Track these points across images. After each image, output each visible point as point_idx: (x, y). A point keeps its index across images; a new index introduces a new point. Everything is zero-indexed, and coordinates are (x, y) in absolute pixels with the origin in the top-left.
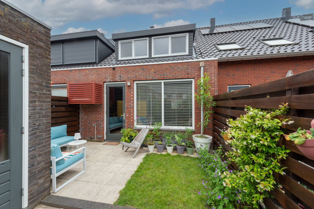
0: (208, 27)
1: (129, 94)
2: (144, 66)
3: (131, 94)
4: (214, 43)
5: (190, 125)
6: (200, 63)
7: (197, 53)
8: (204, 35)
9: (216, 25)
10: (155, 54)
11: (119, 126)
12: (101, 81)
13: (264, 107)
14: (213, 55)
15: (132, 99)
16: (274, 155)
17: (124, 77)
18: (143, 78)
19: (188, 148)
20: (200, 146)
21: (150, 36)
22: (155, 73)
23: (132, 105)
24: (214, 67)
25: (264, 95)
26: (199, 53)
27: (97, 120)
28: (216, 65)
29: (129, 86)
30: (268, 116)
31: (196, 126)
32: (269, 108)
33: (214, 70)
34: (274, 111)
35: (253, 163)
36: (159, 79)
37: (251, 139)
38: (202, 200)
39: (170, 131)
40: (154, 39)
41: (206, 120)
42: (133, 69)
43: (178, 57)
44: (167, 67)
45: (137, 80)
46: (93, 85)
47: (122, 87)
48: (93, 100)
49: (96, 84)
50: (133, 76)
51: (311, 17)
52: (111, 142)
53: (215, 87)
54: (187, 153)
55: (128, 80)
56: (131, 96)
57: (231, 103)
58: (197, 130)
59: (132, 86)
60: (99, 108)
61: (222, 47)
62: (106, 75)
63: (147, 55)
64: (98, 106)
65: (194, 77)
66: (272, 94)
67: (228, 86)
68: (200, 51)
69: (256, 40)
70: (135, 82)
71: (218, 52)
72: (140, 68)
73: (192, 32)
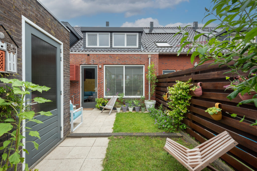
0: (148, 28)
1: (100, 74)
2: (111, 55)
3: (102, 74)
4: (154, 41)
5: (141, 95)
6: (148, 55)
7: (144, 47)
8: (146, 34)
9: (154, 27)
10: (115, 45)
11: (86, 98)
12: (78, 64)
13: (183, 80)
14: (154, 49)
15: (102, 77)
16: (187, 99)
17: (97, 61)
18: (111, 63)
19: (142, 108)
20: (149, 106)
21: (111, 32)
22: (119, 60)
23: (102, 81)
24: (156, 58)
25: (183, 75)
26: (145, 47)
27: (75, 92)
28: (158, 57)
29: (100, 68)
30: (185, 83)
31: (145, 95)
32: (185, 80)
33: (156, 60)
34: (187, 82)
35: (179, 104)
36: (122, 64)
37: (178, 94)
38: (156, 127)
39: (130, 99)
40: (114, 34)
41: (153, 90)
42: (103, 56)
43: (131, 49)
44: (127, 56)
45: (106, 64)
46: (74, 66)
47: (94, 69)
48: (74, 77)
49: (76, 66)
50: (103, 61)
51: (208, 30)
52: (86, 108)
53: (157, 70)
54: (142, 111)
55: (100, 64)
56: (102, 75)
57: (168, 80)
58: (146, 98)
59: (102, 68)
60: (76, 84)
61: (159, 44)
62: (82, 59)
63: (108, 46)
64: (76, 82)
65: (144, 64)
66: (187, 75)
67: (163, 70)
68: (146, 46)
69: (178, 42)
70: (105, 66)
71: (157, 48)
72: (108, 56)
73: (141, 32)
